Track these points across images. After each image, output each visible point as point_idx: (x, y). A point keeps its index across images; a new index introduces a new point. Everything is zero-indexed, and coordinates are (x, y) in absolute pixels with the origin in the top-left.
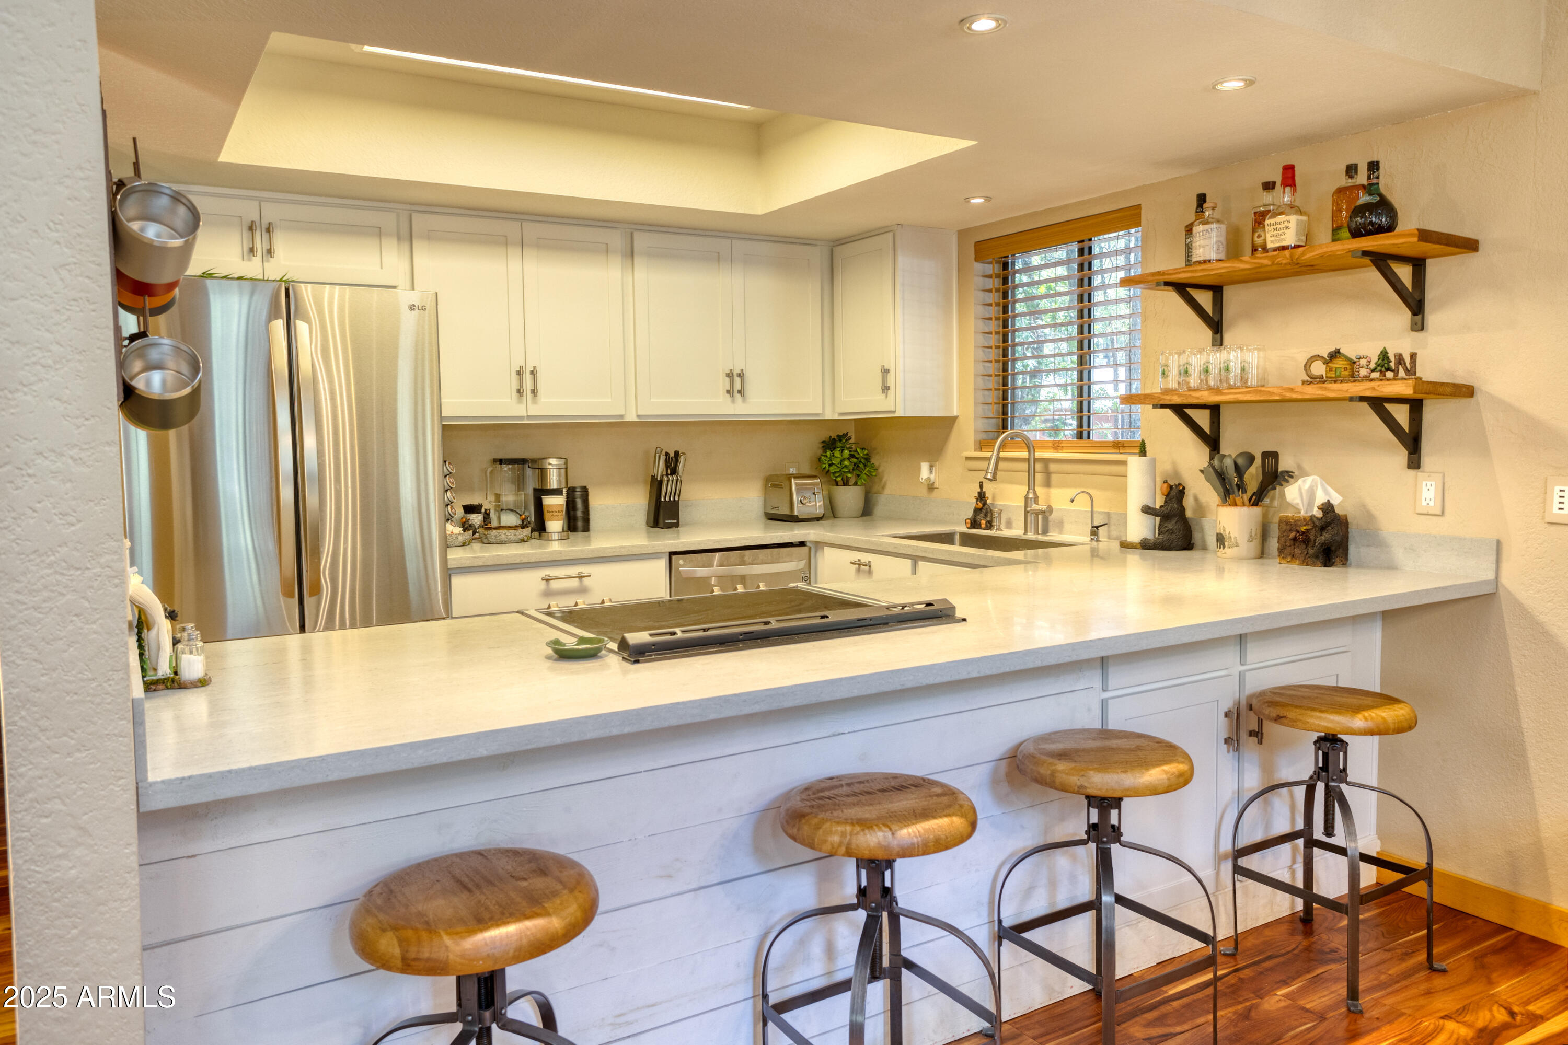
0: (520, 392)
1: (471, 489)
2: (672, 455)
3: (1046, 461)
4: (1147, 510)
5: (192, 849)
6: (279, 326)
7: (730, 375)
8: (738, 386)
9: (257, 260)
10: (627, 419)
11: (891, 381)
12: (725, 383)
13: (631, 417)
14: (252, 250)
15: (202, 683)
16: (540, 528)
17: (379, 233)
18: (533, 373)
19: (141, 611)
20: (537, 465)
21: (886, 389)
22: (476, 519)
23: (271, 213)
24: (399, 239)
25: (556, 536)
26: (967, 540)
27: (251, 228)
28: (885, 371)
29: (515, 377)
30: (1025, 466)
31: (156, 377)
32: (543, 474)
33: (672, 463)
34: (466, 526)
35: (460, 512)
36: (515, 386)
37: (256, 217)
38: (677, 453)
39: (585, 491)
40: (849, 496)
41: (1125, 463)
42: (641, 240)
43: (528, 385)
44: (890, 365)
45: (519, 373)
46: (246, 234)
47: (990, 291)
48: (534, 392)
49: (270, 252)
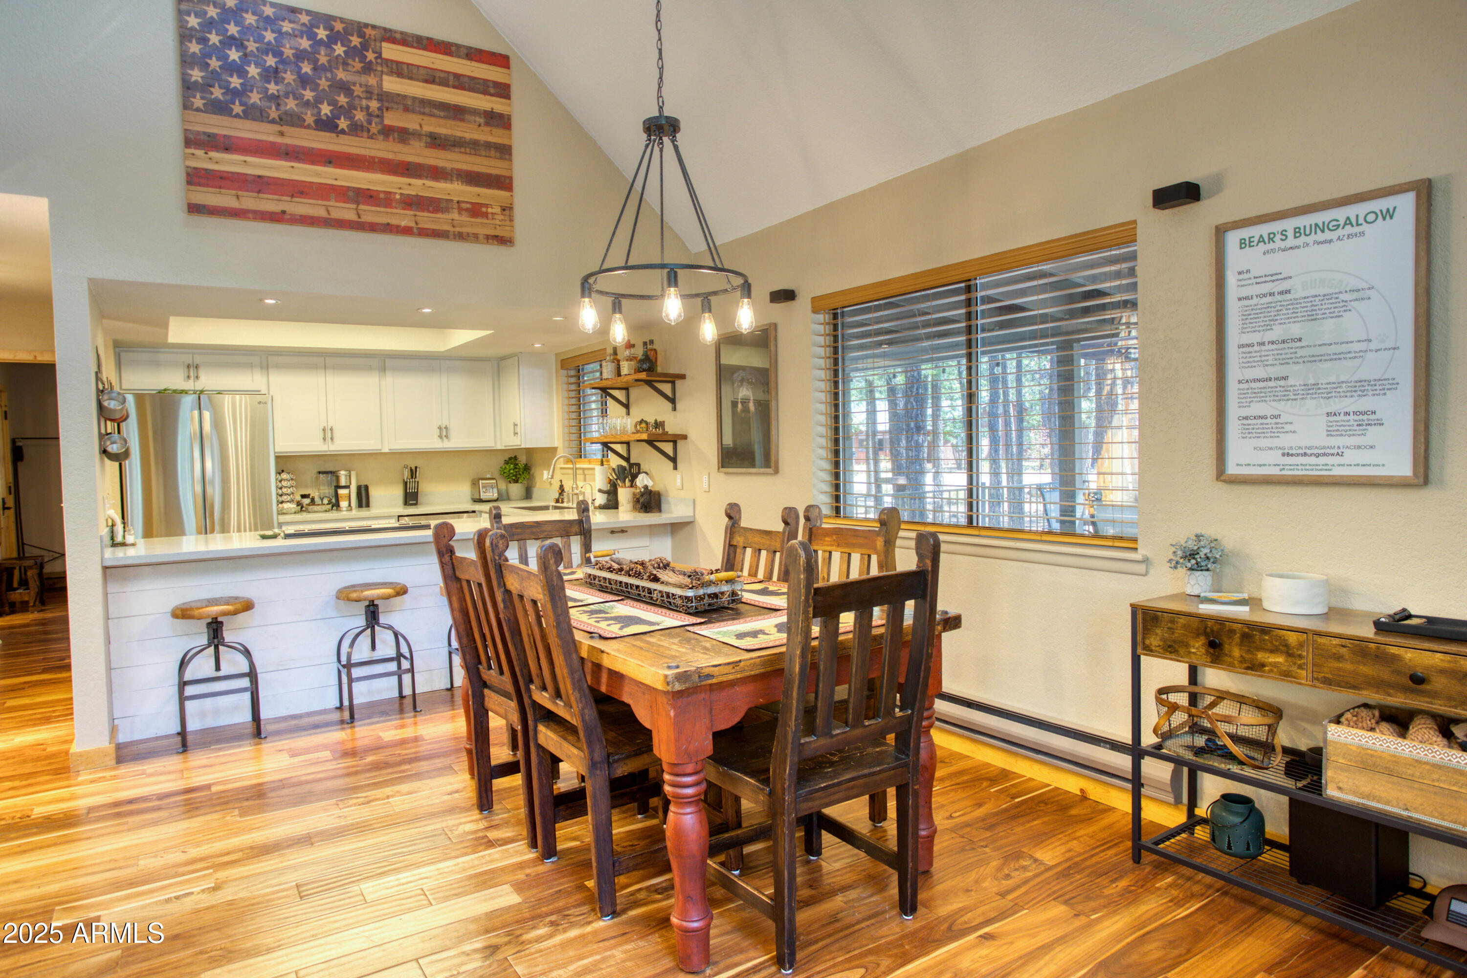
0: (324, 439)
1: (306, 487)
2: (414, 468)
3: (584, 469)
4: (600, 491)
5: (125, 590)
6: (196, 413)
7: (440, 428)
8: (444, 433)
9: (191, 381)
10: (383, 451)
11: (518, 429)
12: (437, 432)
13: (386, 450)
14: (189, 377)
15: (133, 545)
16: (336, 505)
17: (251, 366)
18: (331, 429)
19: (113, 521)
20: (334, 474)
21: (516, 434)
22: (306, 501)
23: (198, 359)
24: (262, 368)
25: (344, 509)
26: (556, 508)
27: (189, 366)
28: (515, 425)
29: (322, 432)
30: (571, 471)
31: (115, 446)
32: (338, 478)
33: (413, 472)
34: (299, 504)
35: (298, 498)
36: (322, 436)
37: (190, 362)
38: (416, 468)
39: (367, 487)
40: (516, 489)
41: (594, 469)
42: (389, 362)
43: (329, 435)
44: (518, 422)
45: (324, 430)
46: (186, 370)
47: (572, 384)
48: (332, 439)
49: (197, 377)
